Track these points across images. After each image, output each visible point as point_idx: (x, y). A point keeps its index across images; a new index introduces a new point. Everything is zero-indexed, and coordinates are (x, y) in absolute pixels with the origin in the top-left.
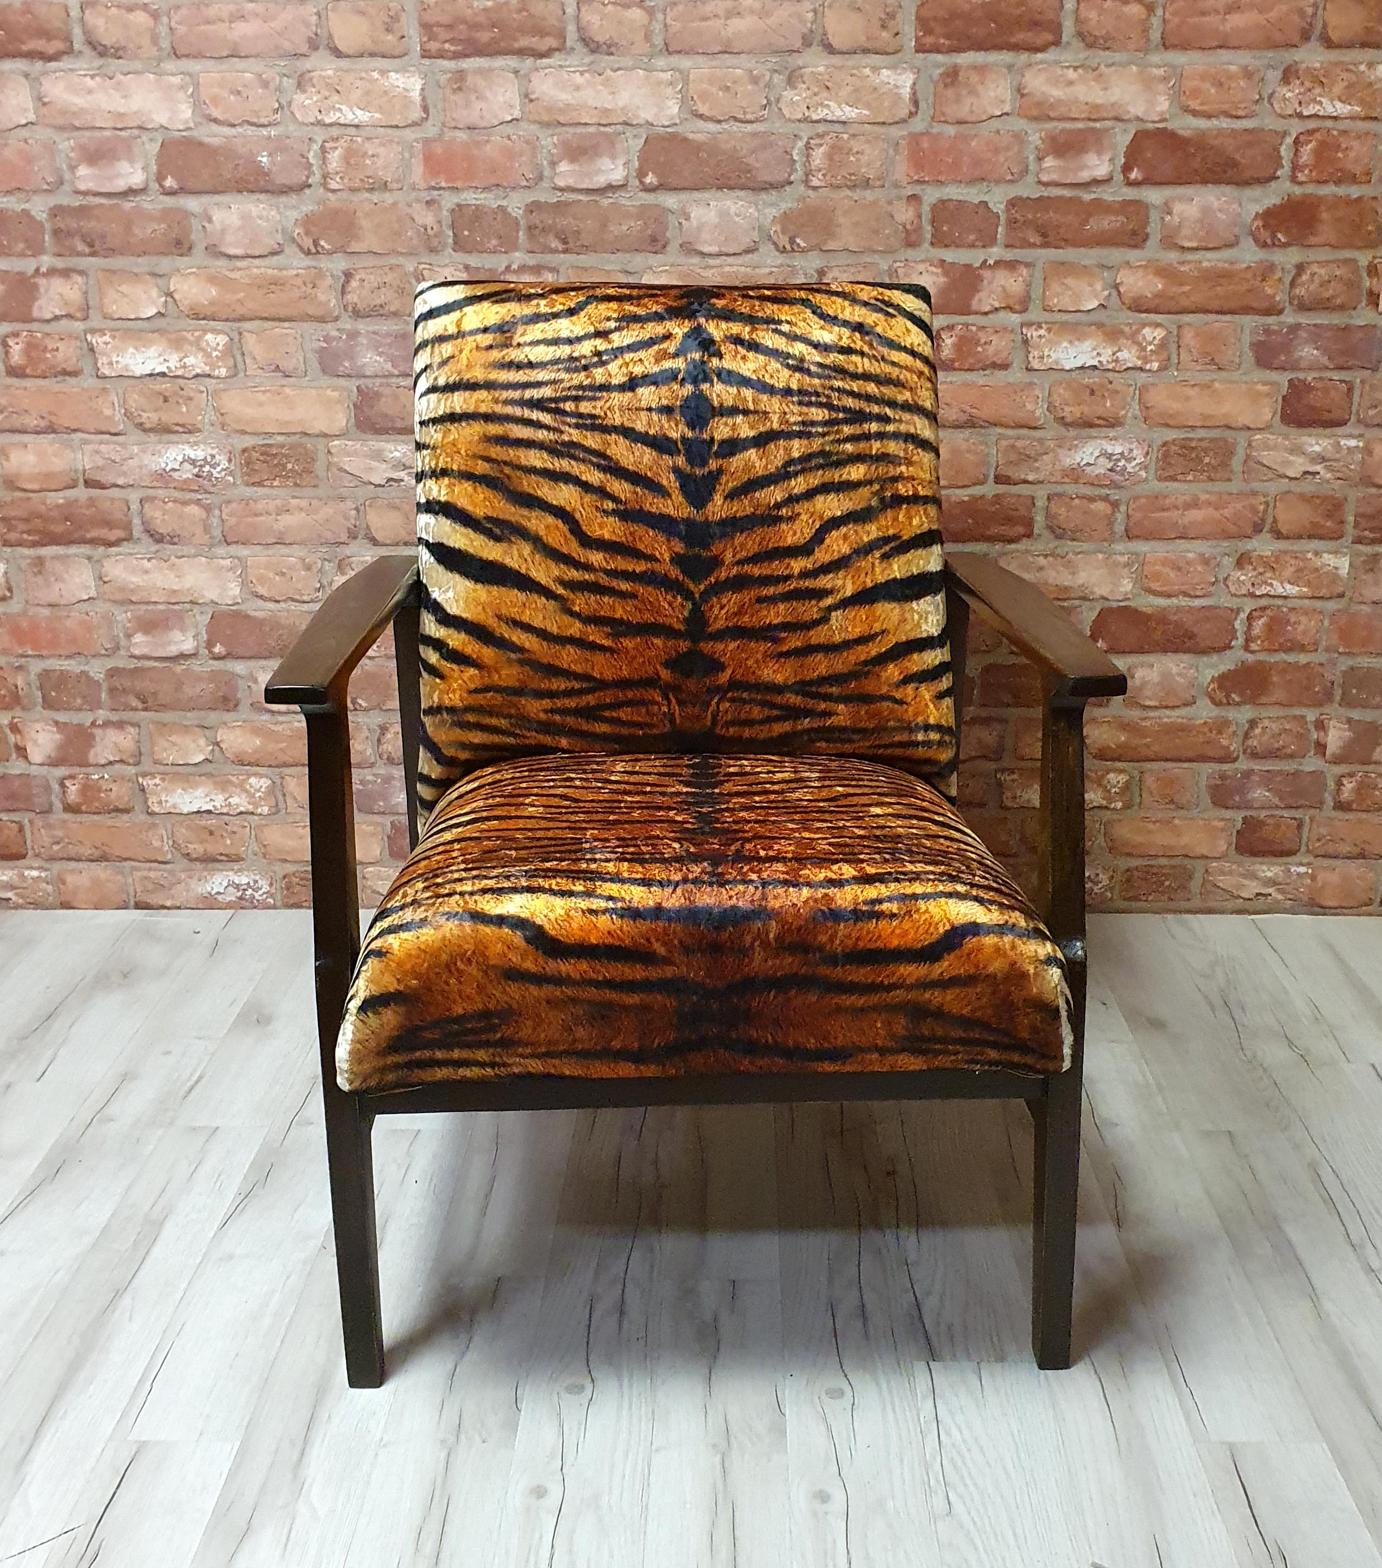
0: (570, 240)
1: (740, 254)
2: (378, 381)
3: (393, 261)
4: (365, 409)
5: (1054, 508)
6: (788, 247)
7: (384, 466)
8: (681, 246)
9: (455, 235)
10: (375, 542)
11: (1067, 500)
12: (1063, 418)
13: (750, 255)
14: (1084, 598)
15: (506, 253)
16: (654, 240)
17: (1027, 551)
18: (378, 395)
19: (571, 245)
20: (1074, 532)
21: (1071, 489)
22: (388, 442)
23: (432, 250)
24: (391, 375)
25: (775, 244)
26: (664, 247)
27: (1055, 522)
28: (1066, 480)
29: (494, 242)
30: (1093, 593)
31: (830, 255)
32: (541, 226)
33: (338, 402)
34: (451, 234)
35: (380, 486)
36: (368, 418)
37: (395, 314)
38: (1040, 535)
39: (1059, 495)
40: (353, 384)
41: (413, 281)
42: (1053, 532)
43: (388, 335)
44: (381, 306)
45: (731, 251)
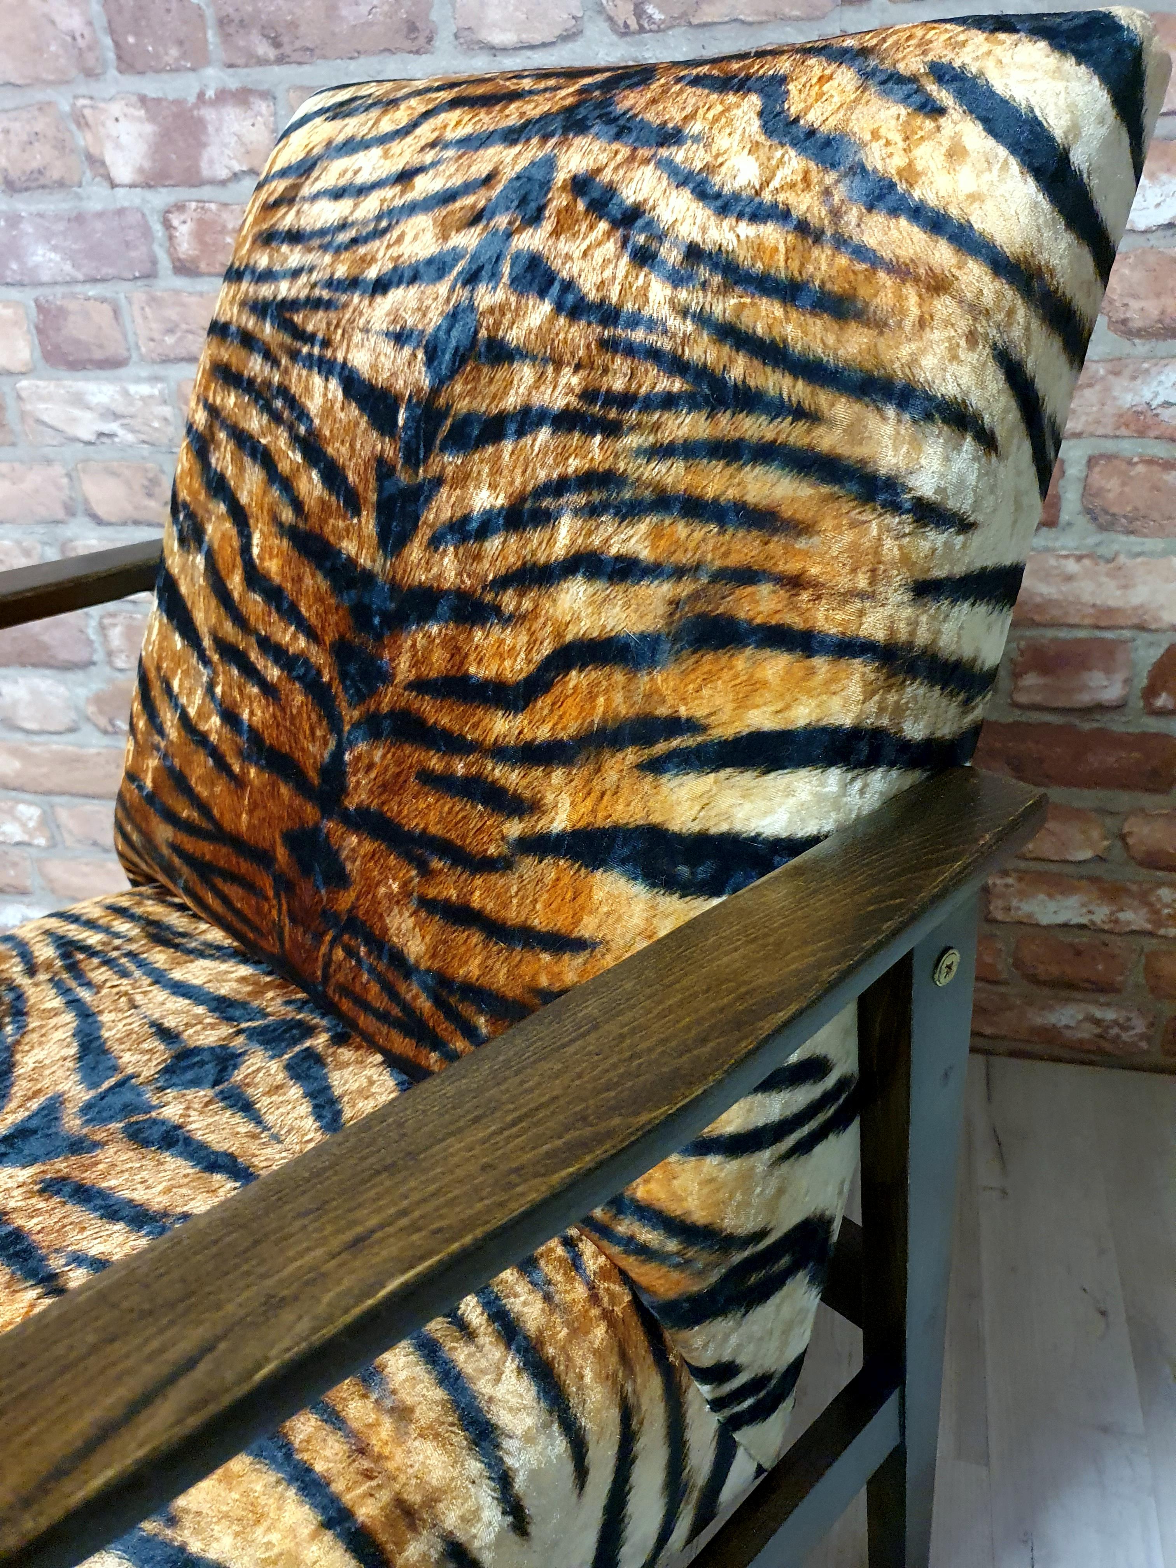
0: (285, 39)
1: (552, 44)
2: (60, 290)
3: (40, 95)
4: (51, 333)
5: (1097, 478)
6: (633, 25)
7: (88, 415)
8: (456, 36)
9: (117, 44)
10: (99, 521)
11: (1124, 466)
12: (1124, 322)
13: (570, 46)
14: (1141, 628)
15: (193, 69)
16: (412, 28)
17: (1047, 550)
18: (62, 312)
19: (287, 49)
20: (1131, 521)
21: (1128, 447)
22: (87, 379)
23: (90, 74)
24: (74, 282)
25: (610, 19)
26: (430, 40)
27: (1098, 502)
28: (1123, 431)
29: (174, 52)
30: (1157, 619)
31: (707, 34)
32: (236, 17)
33: (16, 323)
34: (108, 41)
35: (89, 443)
36: (57, 347)
37: (61, 184)
38: (1069, 524)
39: (1110, 457)
40: (27, 296)
41: (73, 127)
42: (1095, 519)
43: (58, 218)
44: (40, 172)
45: (537, 39)
